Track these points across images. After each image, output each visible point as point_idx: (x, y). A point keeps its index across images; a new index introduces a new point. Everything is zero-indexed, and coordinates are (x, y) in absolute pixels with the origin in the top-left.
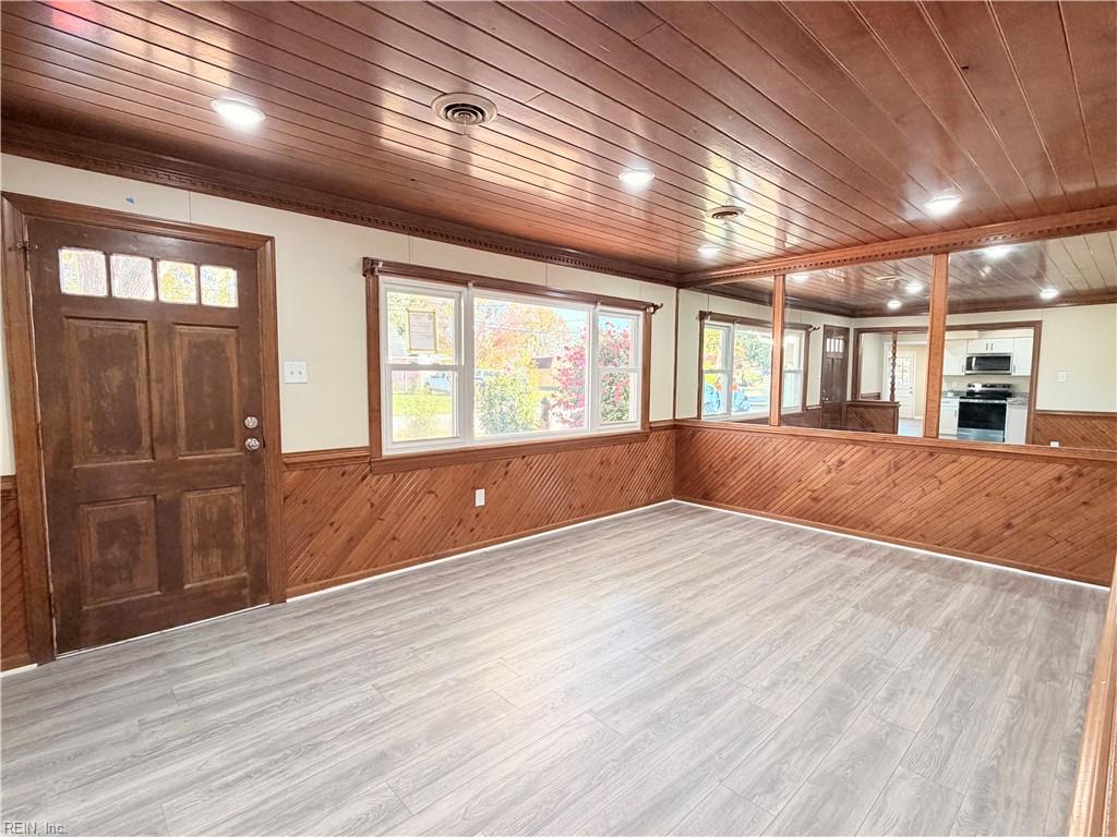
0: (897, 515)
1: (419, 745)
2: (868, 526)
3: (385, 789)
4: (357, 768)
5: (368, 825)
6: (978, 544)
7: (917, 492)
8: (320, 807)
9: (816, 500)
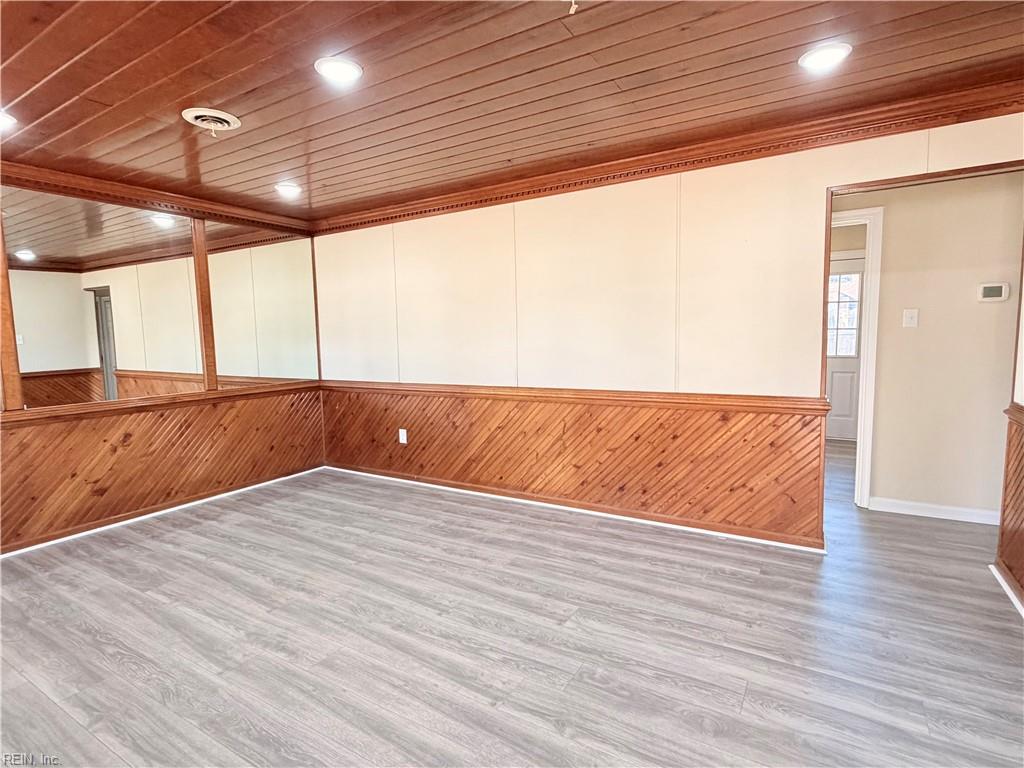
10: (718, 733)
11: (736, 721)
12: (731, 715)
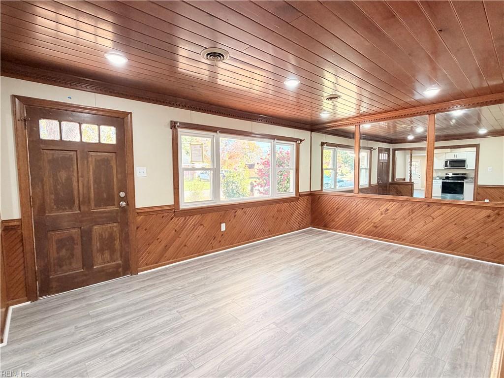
0: (413, 234)
1: (198, 338)
2: (400, 239)
3: (183, 357)
4: (170, 348)
5: (175, 373)
6: (451, 247)
7: (422, 223)
8: (154, 365)
9: (376, 227)
10: (182, 342)
11: (181, 350)
12: (185, 351)
